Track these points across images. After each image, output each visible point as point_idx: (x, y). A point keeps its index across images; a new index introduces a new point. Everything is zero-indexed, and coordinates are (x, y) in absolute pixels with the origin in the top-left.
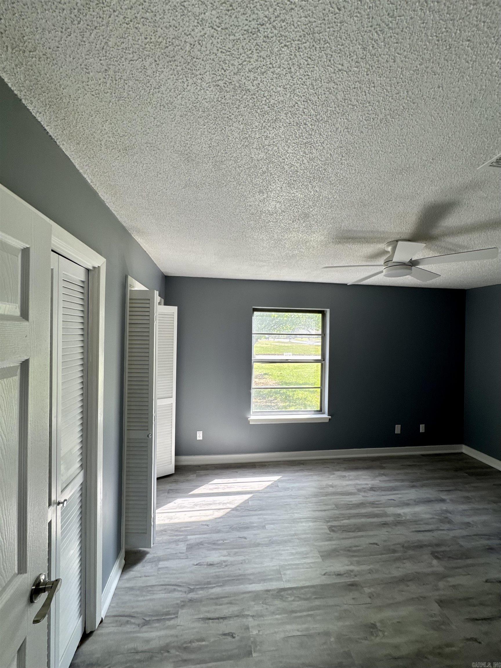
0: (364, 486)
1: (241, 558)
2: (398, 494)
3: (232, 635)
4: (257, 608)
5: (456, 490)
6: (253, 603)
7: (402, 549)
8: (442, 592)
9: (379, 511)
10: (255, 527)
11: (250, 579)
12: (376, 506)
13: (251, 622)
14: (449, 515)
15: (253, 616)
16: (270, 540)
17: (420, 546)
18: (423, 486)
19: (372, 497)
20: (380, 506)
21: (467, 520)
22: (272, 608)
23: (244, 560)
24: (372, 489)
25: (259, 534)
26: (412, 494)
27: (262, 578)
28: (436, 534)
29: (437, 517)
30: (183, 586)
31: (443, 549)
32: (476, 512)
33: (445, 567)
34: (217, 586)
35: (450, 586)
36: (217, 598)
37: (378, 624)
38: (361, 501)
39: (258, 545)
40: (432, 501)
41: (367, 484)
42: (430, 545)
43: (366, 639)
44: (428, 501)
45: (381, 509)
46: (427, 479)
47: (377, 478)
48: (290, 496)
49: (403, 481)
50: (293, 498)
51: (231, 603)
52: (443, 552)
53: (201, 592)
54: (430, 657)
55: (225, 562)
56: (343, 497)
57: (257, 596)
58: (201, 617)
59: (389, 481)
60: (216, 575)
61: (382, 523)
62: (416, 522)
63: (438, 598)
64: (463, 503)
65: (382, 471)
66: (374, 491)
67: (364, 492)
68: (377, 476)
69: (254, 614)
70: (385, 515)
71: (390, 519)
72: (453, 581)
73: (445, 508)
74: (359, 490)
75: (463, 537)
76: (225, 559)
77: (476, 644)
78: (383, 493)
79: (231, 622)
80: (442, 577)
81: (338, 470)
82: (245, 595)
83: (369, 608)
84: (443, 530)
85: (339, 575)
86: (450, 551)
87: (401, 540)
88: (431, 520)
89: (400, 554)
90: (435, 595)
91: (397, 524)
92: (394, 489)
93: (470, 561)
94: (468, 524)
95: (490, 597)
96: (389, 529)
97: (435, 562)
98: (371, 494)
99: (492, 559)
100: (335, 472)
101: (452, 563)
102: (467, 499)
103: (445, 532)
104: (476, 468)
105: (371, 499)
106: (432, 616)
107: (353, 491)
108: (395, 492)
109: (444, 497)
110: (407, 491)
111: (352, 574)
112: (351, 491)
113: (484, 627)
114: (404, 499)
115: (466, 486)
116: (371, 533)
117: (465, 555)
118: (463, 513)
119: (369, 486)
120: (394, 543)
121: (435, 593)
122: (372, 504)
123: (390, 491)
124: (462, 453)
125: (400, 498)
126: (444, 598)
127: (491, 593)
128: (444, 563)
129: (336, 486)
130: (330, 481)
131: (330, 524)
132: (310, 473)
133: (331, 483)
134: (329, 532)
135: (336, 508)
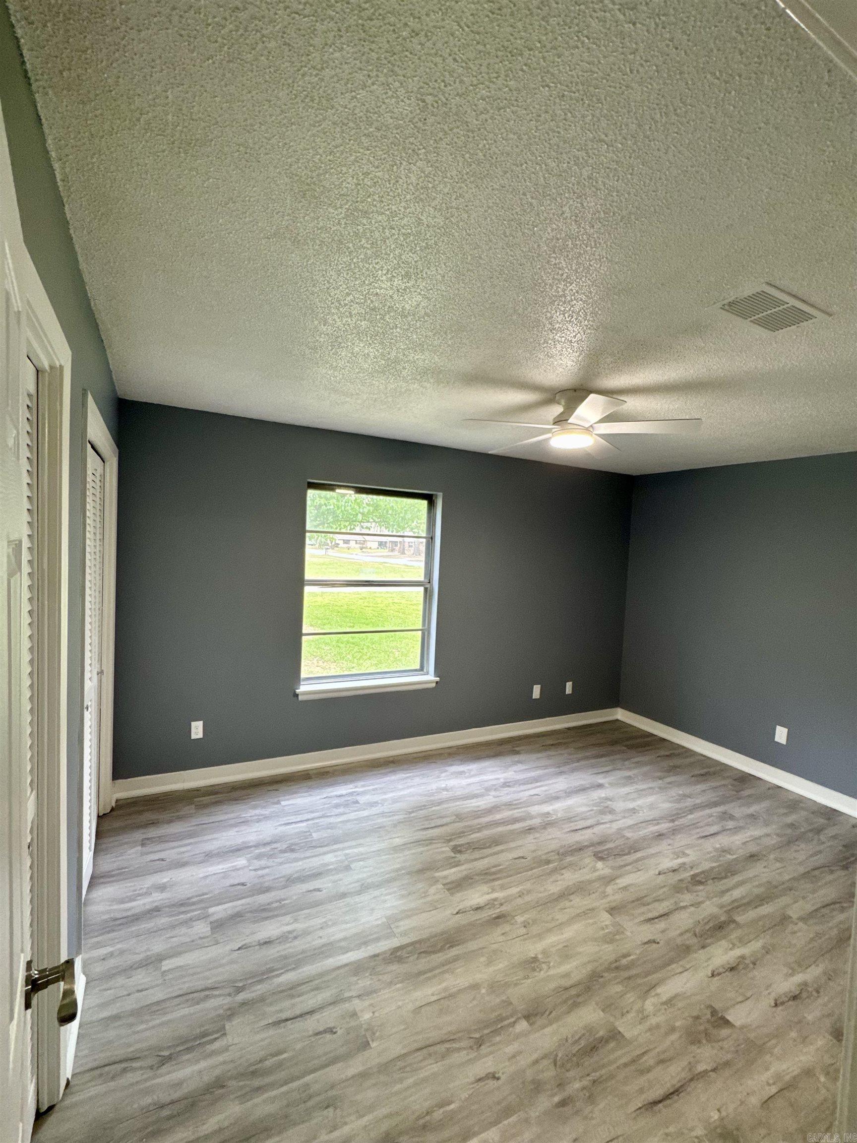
0: (494, 782)
1: (319, 921)
2: (540, 786)
3: (331, 1031)
4: (365, 982)
5: (614, 769)
6: (355, 979)
7: (557, 857)
8: (611, 898)
9: (519, 812)
10: (331, 870)
11: (341, 948)
12: (513, 807)
13: (357, 1004)
14: (609, 803)
15: (359, 996)
16: (363, 884)
17: (580, 849)
18: (573, 770)
19: (506, 795)
20: (519, 806)
21: (631, 805)
22: (387, 978)
23: (325, 922)
24: (506, 785)
25: (341, 880)
26: (561, 783)
27: (363, 940)
28: (596, 830)
29: (595, 808)
30: (223, 987)
31: (608, 846)
32: (641, 793)
33: (613, 868)
34: (287, 971)
35: (620, 889)
36: (291, 989)
37: (540, 956)
38: (493, 805)
39: (344, 895)
40: (588, 788)
41: (498, 779)
42: (592, 845)
43: (526, 977)
44: (583, 790)
45: (523, 809)
46: (578, 760)
47: (510, 769)
48: (382, 814)
49: (546, 767)
50: (386, 817)
51: (317, 988)
52: (607, 849)
53: (259, 987)
54: (606, 975)
55: (290, 932)
56: (466, 802)
57: (357, 968)
58: (270, 1021)
59: (529, 770)
60: (281, 956)
61: (526, 829)
62: (569, 820)
63: (607, 905)
64: (624, 785)
65: (516, 758)
66: (509, 786)
67: (495, 790)
68: (510, 766)
69: (360, 993)
70: (530, 817)
71: (536, 822)
72: (622, 882)
73: (603, 795)
74: (488, 789)
75: (629, 827)
76: (289, 928)
77: (655, 945)
78: (523, 787)
79: (326, 1013)
80: (610, 880)
81: (452, 765)
82: (338, 972)
83: (525, 940)
84: (605, 823)
85: (478, 908)
86: (616, 847)
87: (554, 845)
88: (588, 814)
89: (556, 864)
90: (603, 903)
91: (546, 826)
92: (536, 780)
93: (639, 855)
94: (634, 811)
95: (664, 889)
96: (537, 835)
97: (600, 865)
98: (506, 792)
99: (664, 846)
100: (447, 768)
101: (620, 861)
102: (629, 780)
103: (608, 825)
104: (636, 738)
105: (506, 799)
106: (603, 929)
107: (478, 792)
108: (538, 784)
109: (601, 781)
110: (553, 781)
111: (496, 903)
112: (476, 792)
113: (661, 925)
114: (551, 792)
115: (626, 763)
116: (512, 845)
117: (633, 848)
118: (626, 798)
119: (502, 780)
120: (546, 851)
121: (604, 901)
122: (510, 805)
123: (531, 783)
124: (617, 720)
125: (546, 791)
126: (614, 904)
127: (664, 886)
128: (610, 863)
129: (451, 788)
130: (442, 782)
131: (452, 843)
132: (408, 775)
133: (443, 786)
134: (453, 854)
135: (458, 820)
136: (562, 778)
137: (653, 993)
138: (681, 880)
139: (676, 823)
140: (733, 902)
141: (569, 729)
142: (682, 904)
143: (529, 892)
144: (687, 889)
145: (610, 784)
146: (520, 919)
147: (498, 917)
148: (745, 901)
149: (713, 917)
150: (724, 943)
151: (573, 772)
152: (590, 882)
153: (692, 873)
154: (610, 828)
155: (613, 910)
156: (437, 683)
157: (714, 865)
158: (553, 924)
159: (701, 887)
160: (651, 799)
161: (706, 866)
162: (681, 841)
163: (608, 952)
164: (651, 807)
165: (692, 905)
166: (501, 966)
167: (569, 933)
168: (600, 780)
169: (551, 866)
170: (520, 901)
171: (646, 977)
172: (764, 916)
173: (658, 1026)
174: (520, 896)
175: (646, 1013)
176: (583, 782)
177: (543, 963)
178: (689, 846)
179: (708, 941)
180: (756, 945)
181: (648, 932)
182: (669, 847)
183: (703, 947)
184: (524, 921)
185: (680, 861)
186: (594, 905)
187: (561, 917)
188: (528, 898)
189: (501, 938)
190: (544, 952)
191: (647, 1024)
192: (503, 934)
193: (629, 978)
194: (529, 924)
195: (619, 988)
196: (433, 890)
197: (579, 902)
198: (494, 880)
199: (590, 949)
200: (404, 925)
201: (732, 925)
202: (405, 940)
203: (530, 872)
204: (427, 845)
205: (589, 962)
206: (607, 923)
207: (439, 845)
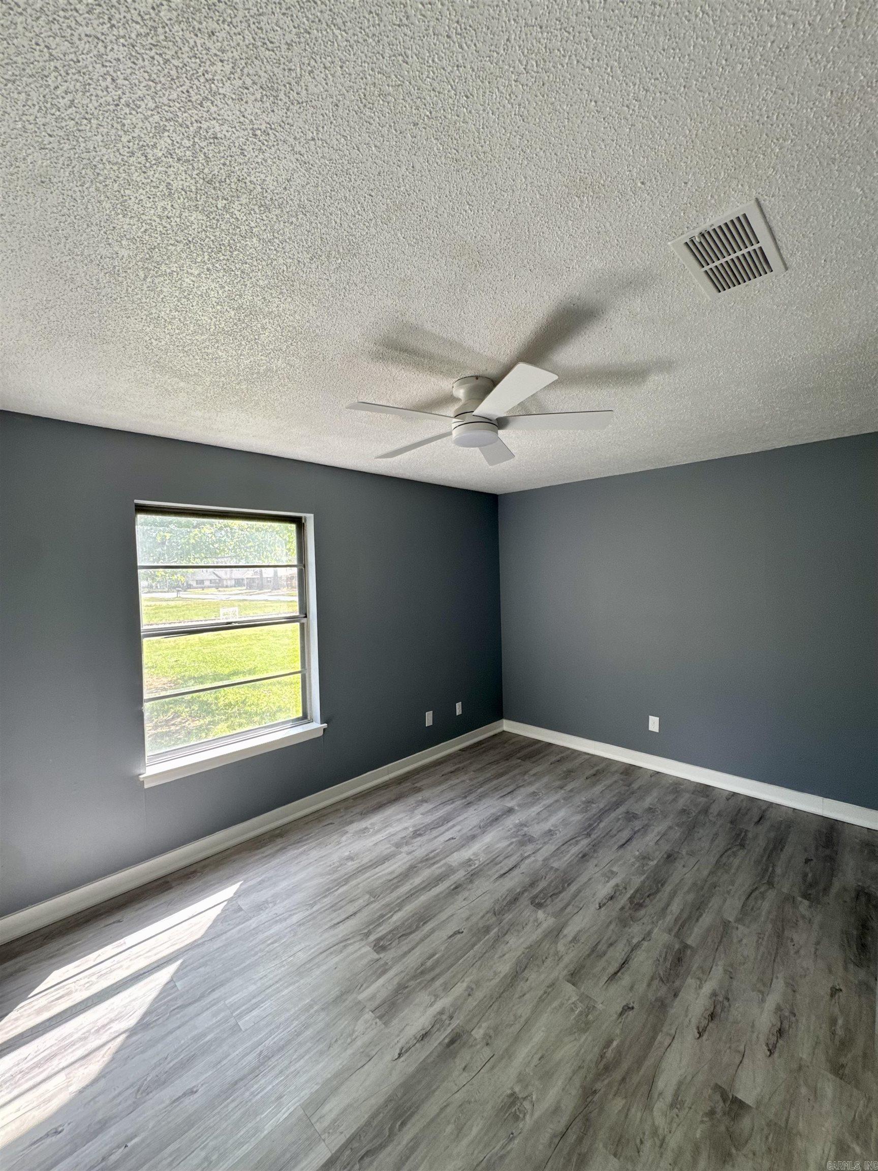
0: (403, 834)
2: (454, 826)
5: (518, 787)
7: (494, 919)
8: (566, 959)
9: (439, 868)
12: (431, 862)
14: (526, 829)
17: (514, 900)
18: (480, 798)
19: (420, 848)
20: (438, 858)
21: (546, 826)
24: (417, 834)
26: (472, 817)
28: (523, 867)
29: (514, 840)
31: (542, 884)
32: (550, 810)
33: (554, 915)
35: (571, 942)
38: (409, 864)
40: (499, 816)
41: (406, 828)
42: (525, 889)
44: (495, 820)
45: (442, 863)
46: (481, 785)
47: (416, 811)
49: (452, 800)
52: (541, 892)
56: (377, 870)
59: (435, 808)
61: (452, 887)
62: (493, 862)
63: (565, 972)
65: (419, 796)
66: (420, 835)
67: (407, 844)
68: (415, 808)
70: (451, 871)
71: (460, 875)
72: (570, 931)
73: (517, 821)
74: (398, 845)
75: (554, 854)
77: (630, 1014)
78: (435, 833)
80: (555, 933)
81: (352, 822)
83: (494, 1066)
84: (529, 856)
85: (425, 1035)
86: (549, 885)
87: (487, 903)
88: (510, 848)
89: (496, 930)
90: (561, 970)
91: (473, 876)
92: (446, 820)
93: (573, 888)
94: (550, 833)
95: (612, 927)
96: (466, 894)
97: (541, 914)
98: (419, 843)
99: (591, 870)
100: (347, 828)
101: (559, 902)
102: (535, 797)
103: (532, 859)
104: (526, 747)
105: (420, 853)
106: (572, 1010)
107: (389, 851)
108: (450, 824)
109: (510, 805)
110: (465, 815)
111: (444, 1017)
112: (386, 853)
113: (626, 979)
114: (464, 831)
115: (526, 778)
116: (443, 916)
117: (565, 881)
118: (539, 818)
119: (411, 829)
120: (481, 914)
121: (561, 965)
122: (428, 860)
123: (442, 825)
124: (505, 732)
125: (459, 831)
126: (571, 967)
127: (610, 922)
128: (550, 909)
129: (357, 855)
130: (344, 849)
131: (372, 938)
132: (301, 850)
133: (347, 854)
134: (376, 956)
135: (372, 899)
136: (471, 811)
137: (655, 1092)
138: (622, 908)
139: (593, 836)
140: (676, 920)
141: (462, 751)
142: (635, 941)
144: (632, 918)
145: (519, 805)
146: (478, 1034)
147: (452, 1042)
148: (685, 916)
149: (668, 947)
150: (690, 981)
151: (480, 800)
152: (539, 943)
153: (628, 895)
154: (536, 861)
155: (575, 977)
156: (324, 730)
157: (643, 878)
158: (518, 1026)
159: (642, 912)
160: (562, 814)
161: (637, 881)
162: (606, 855)
163: (588, 1045)
164: (565, 822)
165: (644, 939)
167: (538, 1035)
168: (510, 803)
169: (492, 933)
170: (471, 1003)
171: (638, 1069)
172: (708, 930)
175: (661, 1132)
176: (493, 811)
177: (524, 1099)
178: (612, 862)
179: (677, 983)
180: (718, 972)
181: (617, 996)
182: (597, 869)
183: (676, 995)
184: (484, 1038)
185: (612, 883)
186: (552, 976)
187: (524, 1010)
188: (478, 996)
189: (464, 1078)
190: (520, 1080)
192: (464, 1070)
193: (624, 1079)
194: (491, 1037)
195: (619, 1104)
196: (360, 1026)
197: (536, 978)
198: (433, 979)
199: (568, 1050)
200: (332, 1108)
201: (689, 952)
202: (338, 1140)
203: (472, 952)
204: (341, 952)
205: (574, 1073)
206: (574, 999)
207: (357, 946)
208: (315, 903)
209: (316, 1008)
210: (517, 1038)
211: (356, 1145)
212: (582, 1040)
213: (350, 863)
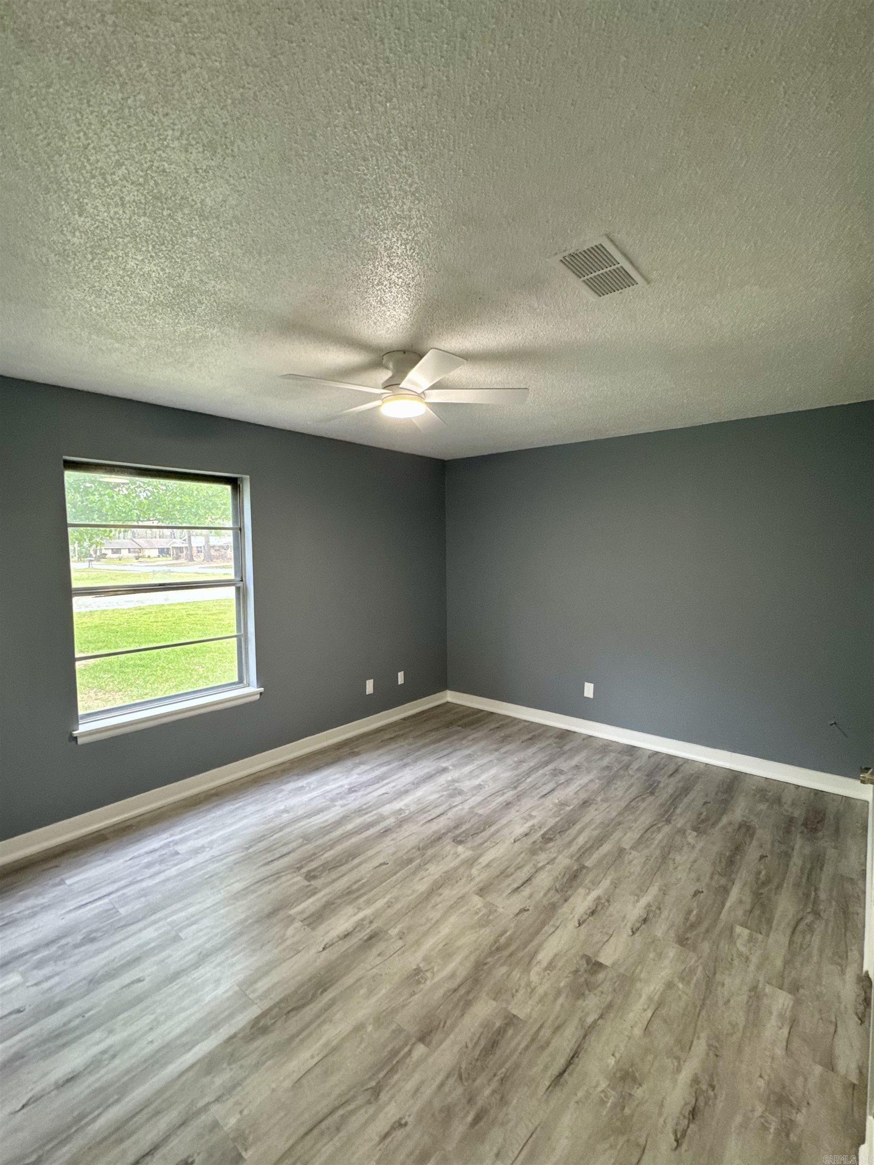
0: (338, 791)
2: (388, 784)
5: (454, 751)
7: (418, 853)
8: (478, 879)
9: (372, 816)
12: (364, 812)
14: (457, 784)
15: (219, 1098)
17: (438, 838)
18: (416, 760)
19: (354, 802)
20: (370, 809)
22: (252, 1059)
23: (155, 1019)
24: (351, 790)
25: (170, 956)
26: (407, 776)
27: (212, 1023)
28: (450, 814)
29: (445, 793)
31: (464, 828)
33: (473, 849)
35: (484, 867)
37: (422, 965)
38: (341, 815)
39: (176, 975)
40: (433, 775)
41: (342, 786)
42: (449, 831)
44: (429, 777)
45: (375, 812)
46: (419, 749)
47: (353, 772)
48: (212, 860)
49: (389, 762)
52: (464, 832)
54: (490, 960)
56: (311, 819)
57: (211, 1062)
59: (372, 769)
61: (383, 831)
62: (423, 811)
63: (476, 888)
64: (466, 764)
65: (357, 760)
66: (355, 791)
67: (341, 798)
68: (352, 769)
70: (383, 818)
71: (390, 822)
72: (484, 860)
73: (450, 778)
74: (333, 800)
75: (479, 804)
77: (525, 915)
78: (370, 789)
80: (471, 862)
81: (289, 782)
82: (185, 1077)
83: (403, 953)
84: (455, 806)
85: (347, 935)
86: (472, 827)
87: (413, 841)
88: (440, 800)
89: (418, 861)
90: (472, 887)
91: (400, 824)
92: (381, 778)
93: (493, 829)
94: (480, 787)
95: (522, 855)
96: (394, 835)
97: (460, 849)
98: (353, 798)
99: (513, 814)
100: (283, 787)
101: (479, 840)
102: (470, 758)
103: (460, 807)
104: (468, 716)
105: (354, 805)
106: (477, 913)
107: (324, 804)
108: (385, 782)
109: (444, 765)
110: (400, 775)
111: (365, 923)
112: (320, 806)
113: (526, 891)
114: (399, 787)
115: (464, 742)
116: (370, 853)
117: (487, 823)
118: (471, 775)
119: (346, 787)
120: (406, 850)
121: (473, 883)
122: (360, 811)
123: (377, 783)
124: (448, 702)
125: (394, 787)
126: (481, 885)
127: (521, 853)
128: (469, 845)
129: (292, 808)
130: (280, 804)
131: (304, 870)
132: (237, 806)
133: (282, 808)
134: (306, 883)
135: (305, 842)
136: (407, 771)
137: (534, 962)
138: (534, 842)
139: (519, 789)
140: (579, 849)
141: (404, 719)
142: (540, 865)
143: (397, 899)
144: (541, 849)
145: (454, 766)
146: (393, 932)
147: (371, 938)
148: (587, 846)
149: (568, 868)
150: (581, 890)
151: (416, 762)
152: (456, 869)
153: (542, 832)
154: (462, 809)
155: (482, 891)
156: (261, 694)
157: (557, 819)
158: (428, 925)
159: (551, 844)
160: (493, 771)
161: (551, 822)
162: (527, 803)
163: (486, 935)
164: (495, 778)
165: (548, 863)
166: (384, 991)
167: (445, 930)
168: (444, 764)
169: (414, 864)
170: (390, 912)
171: (525, 947)
172: (605, 855)
173: (546, 994)
174: (389, 907)
175: (533, 985)
176: (427, 770)
177: (427, 971)
178: (532, 808)
179: (569, 893)
180: (606, 883)
181: (517, 902)
182: (517, 814)
183: (566, 901)
184: (398, 934)
185: (530, 824)
186: (463, 892)
187: (435, 915)
188: (398, 906)
189: (378, 960)
190: (425, 959)
191: (536, 997)
192: (379, 955)
193: (511, 955)
194: (404, 933)
195: (504, 969)
196: (290, 931)
197: (449, 894)
198: (358, 898)
199: (469, 938)
200: (263, 985)
201: (584, 871)
202: (267, 1004)
203: (395, 877)
204: (274, 881)
205: (471, 953)
206: (479, 906)
207: (289, 876)
208: (251, 847)
209: (250, 921)
210: (426, 934)
211: (282, 1005)
212: (481, 932)
213: (285, 815)
